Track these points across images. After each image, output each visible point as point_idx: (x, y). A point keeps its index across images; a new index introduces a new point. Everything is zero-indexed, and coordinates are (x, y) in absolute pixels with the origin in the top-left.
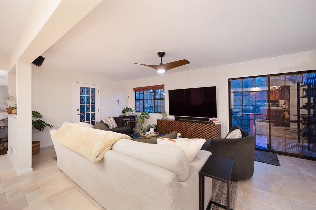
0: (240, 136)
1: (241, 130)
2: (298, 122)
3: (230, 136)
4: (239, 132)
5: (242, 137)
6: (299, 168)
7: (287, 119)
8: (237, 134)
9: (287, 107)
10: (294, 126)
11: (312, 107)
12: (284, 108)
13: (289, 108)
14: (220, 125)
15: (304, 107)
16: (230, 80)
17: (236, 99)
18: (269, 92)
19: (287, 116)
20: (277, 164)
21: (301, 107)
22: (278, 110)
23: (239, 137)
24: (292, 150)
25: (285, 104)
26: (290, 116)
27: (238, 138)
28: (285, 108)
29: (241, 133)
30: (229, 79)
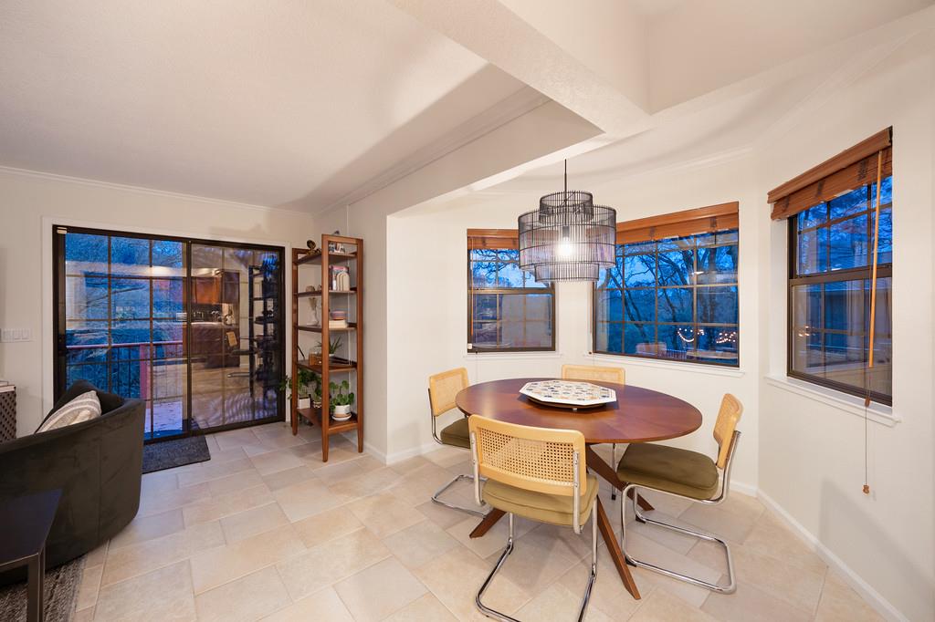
0: (92, 412)
1: (97, 394)
2: (251, 353)
3: (54, 421)
4: (90, 400)
5: (102, 414)
6: (246, 448)
7: (232, 348)
8: (82, 409)
9: (234, 322)
10: (245, 363)
11: (271, 320)
12: (228, 322)
13: (238, 324)
14: (14, 393)
15: (260, 320)
16: (59, 232)
17: (90, 299)
18: (189, 281)
19: (232, 342)
20: (203, 458)
21: (255, 320)
22: (212, 330)
23: (90, 416)
24: (236, 418)
25: (230, 313)
26: (238, 341)
27: (87, 419)
28: (231, 325)
29: (98, 403)
30: (55, 228)
